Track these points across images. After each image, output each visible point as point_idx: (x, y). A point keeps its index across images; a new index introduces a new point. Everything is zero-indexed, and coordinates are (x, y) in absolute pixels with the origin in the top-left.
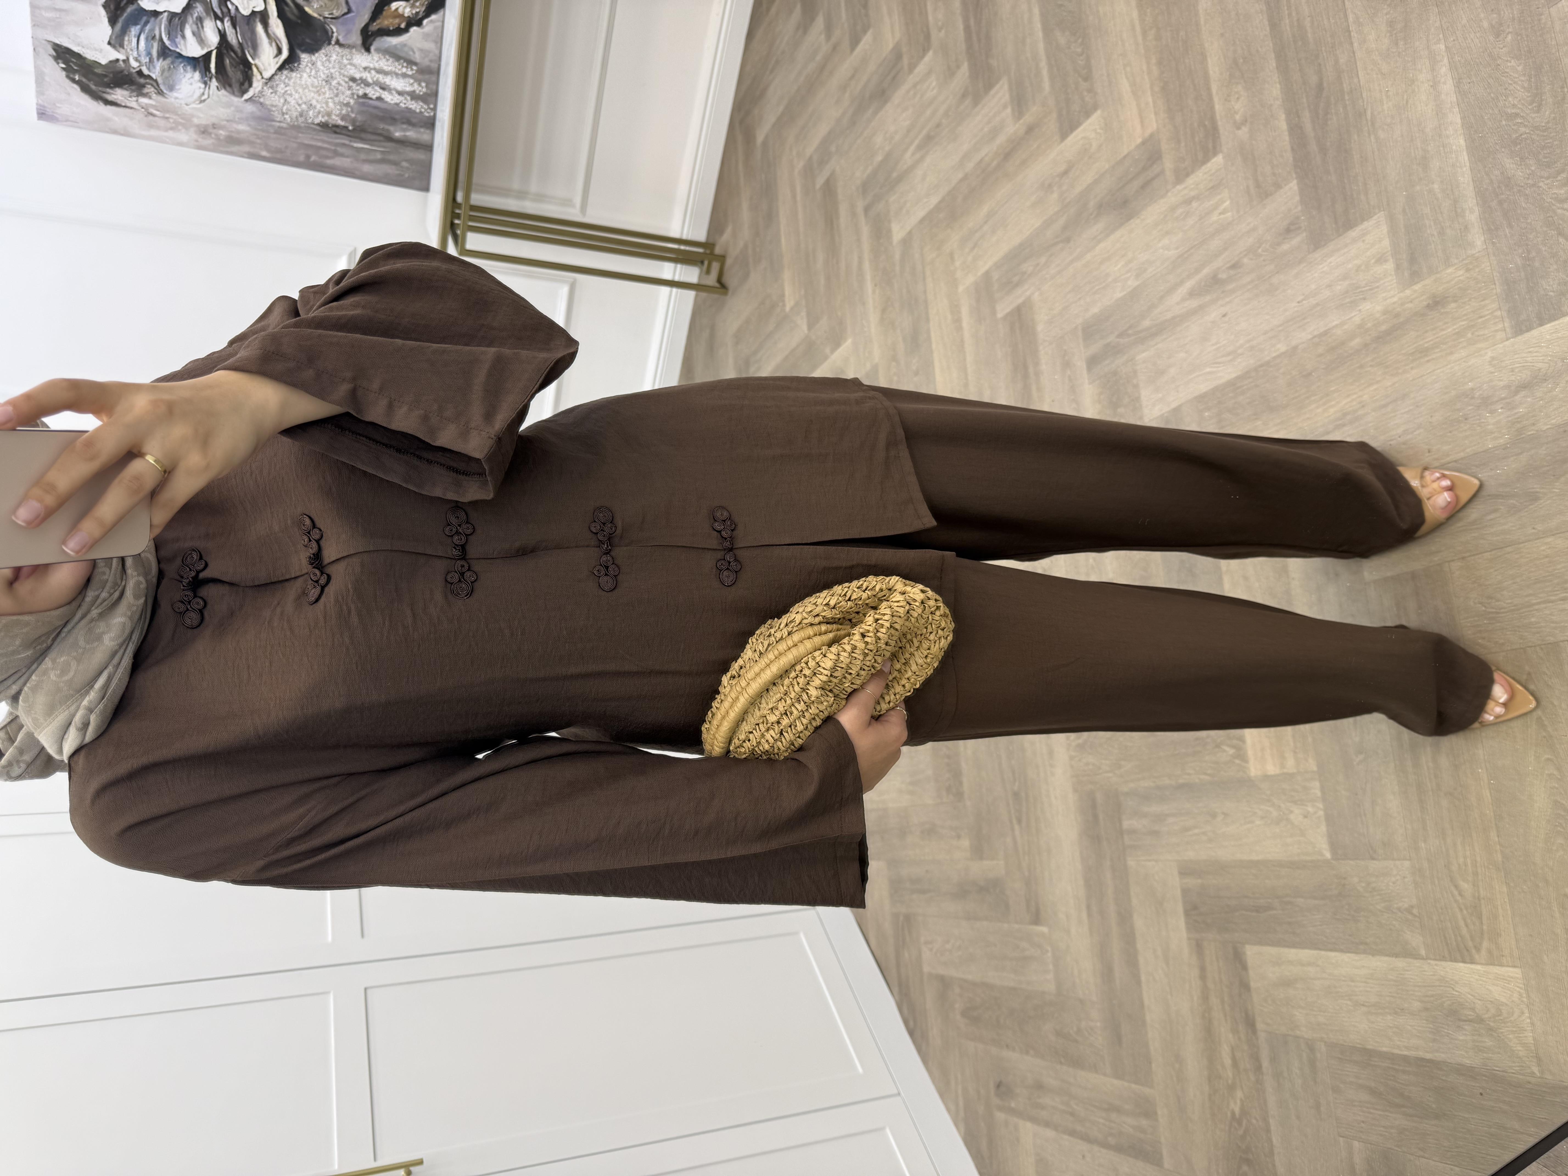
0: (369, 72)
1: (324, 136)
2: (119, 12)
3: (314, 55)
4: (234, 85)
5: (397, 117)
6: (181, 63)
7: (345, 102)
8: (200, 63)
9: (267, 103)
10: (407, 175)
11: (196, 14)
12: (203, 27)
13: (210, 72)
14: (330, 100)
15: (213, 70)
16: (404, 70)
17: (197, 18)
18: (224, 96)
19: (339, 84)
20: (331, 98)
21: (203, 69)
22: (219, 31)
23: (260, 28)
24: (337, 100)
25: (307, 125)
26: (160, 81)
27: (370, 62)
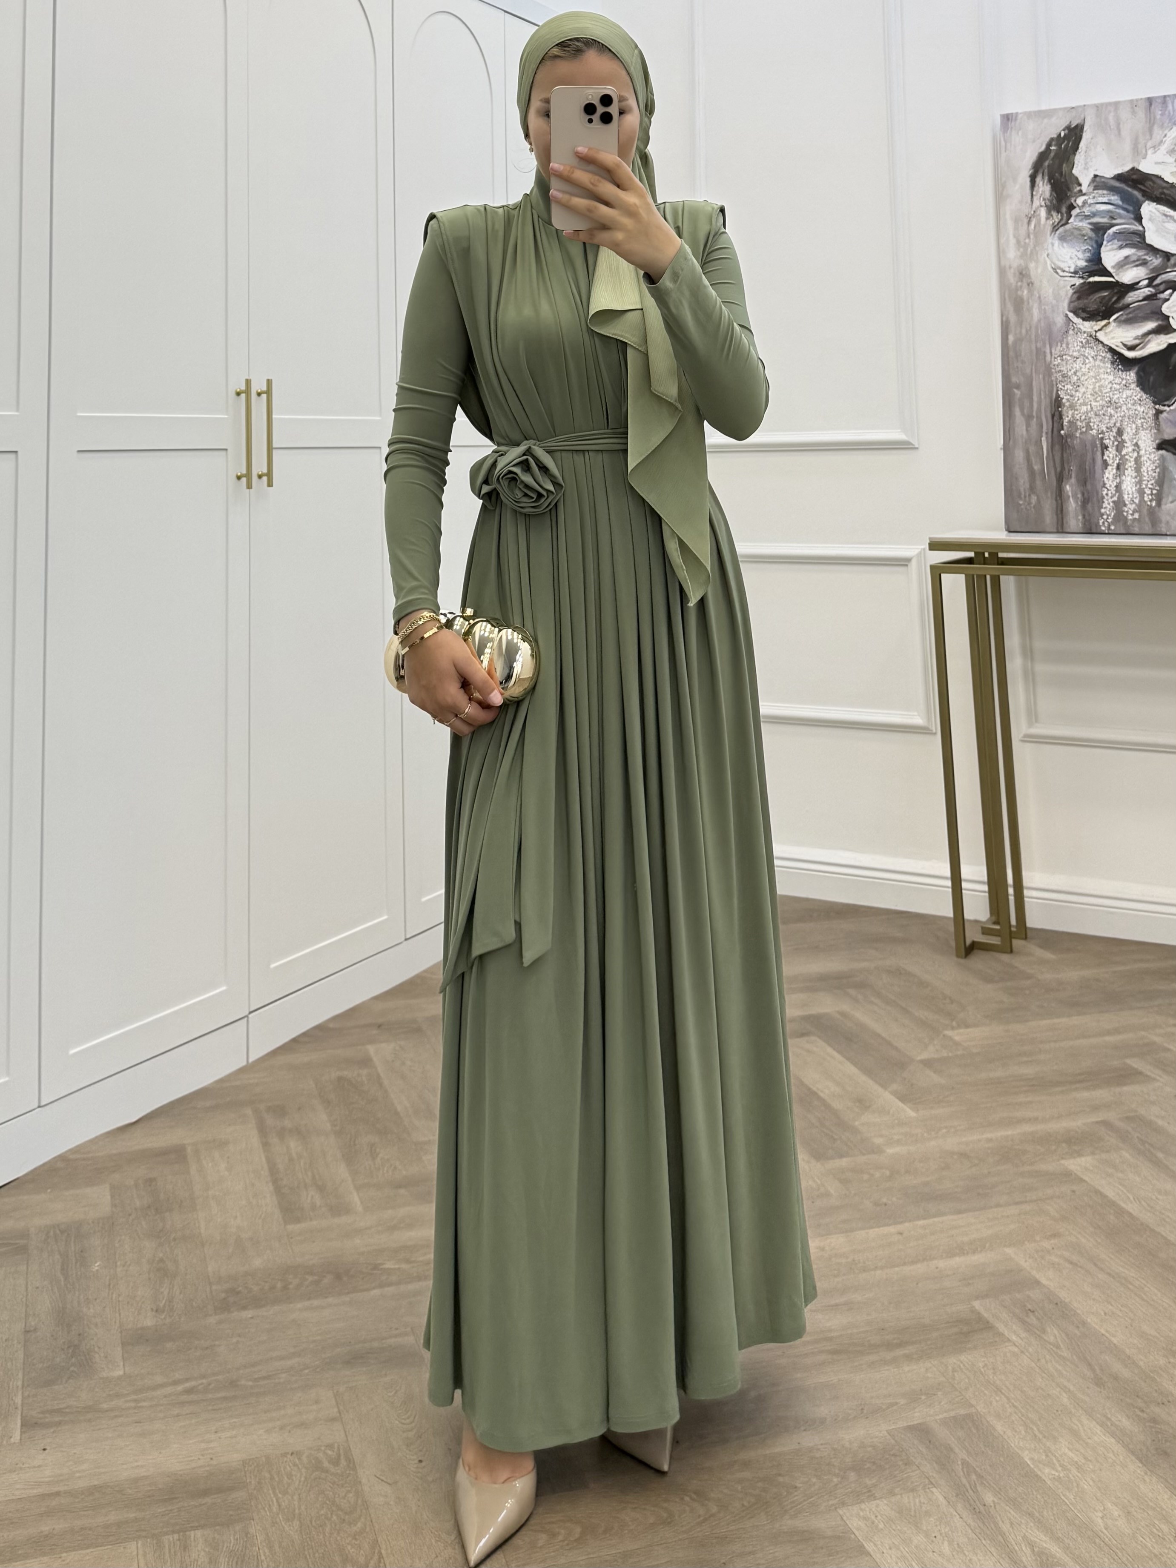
0: (1134, 450)
1: (1045, 403)
2: (1130, 183)
3: (1137, 386)
4: (1080, 301)
5: (1089, 487)
6: (1092, 246)
7: (1092, 424)
8: (1096, 265)
9: (1069, 338)
10: (1021, 502)
11: (1147, 257)
12: (1137, 266)
13: (1090, 276)
14: (1089, 407)
15: (1092, 279)
16: (1148, 491)
17: (1145, 259)
18: (1067, 292)
19: (1111, 416)
20: (1092, 408)
21: (1091, 269)
22: (1139, 282)
23: (1151, 325)
24: (1092, 414)
25: (1054, 383)
26: (1068, 227)
27: (1146, 451)
